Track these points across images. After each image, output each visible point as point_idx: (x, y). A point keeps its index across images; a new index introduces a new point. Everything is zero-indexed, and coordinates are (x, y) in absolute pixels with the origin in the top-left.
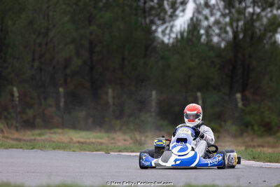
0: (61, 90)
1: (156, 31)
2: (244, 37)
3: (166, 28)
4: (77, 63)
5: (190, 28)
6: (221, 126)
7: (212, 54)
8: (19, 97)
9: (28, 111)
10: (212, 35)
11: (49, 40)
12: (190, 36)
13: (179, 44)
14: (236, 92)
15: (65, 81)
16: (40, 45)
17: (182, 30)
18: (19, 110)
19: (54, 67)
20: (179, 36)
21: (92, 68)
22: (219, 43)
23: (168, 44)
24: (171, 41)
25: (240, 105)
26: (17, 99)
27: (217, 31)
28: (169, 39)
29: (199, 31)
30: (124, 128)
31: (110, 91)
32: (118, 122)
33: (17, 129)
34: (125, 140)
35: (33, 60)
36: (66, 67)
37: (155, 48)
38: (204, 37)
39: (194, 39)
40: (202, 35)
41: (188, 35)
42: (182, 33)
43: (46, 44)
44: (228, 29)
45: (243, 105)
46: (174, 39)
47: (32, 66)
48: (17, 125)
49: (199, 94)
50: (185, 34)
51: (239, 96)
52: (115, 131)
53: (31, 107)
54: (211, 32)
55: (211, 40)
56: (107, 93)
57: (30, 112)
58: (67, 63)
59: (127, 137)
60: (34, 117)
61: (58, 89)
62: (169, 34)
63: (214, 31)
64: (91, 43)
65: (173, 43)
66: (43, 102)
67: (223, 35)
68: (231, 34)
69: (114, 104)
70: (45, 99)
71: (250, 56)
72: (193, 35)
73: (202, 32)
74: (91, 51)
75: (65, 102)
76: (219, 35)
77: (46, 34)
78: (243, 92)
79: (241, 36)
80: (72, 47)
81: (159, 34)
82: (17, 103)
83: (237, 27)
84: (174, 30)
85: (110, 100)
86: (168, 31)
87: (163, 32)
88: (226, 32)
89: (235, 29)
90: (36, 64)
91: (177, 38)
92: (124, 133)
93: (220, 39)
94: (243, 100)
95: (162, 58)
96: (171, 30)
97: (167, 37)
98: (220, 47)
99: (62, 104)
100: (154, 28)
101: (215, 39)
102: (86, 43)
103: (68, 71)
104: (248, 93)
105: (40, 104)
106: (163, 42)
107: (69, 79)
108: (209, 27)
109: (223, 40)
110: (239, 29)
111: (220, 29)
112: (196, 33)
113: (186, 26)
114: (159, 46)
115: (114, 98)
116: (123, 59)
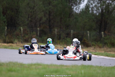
0: (38, 29)
1: (73, 8)
2: (105, 11)
3: (77, 7)
4: (44, 19)
5: (86, 8)
6: (96, 44)
7: (93, 17)
8: (23, 31)
9: (26, 36)
10: (93, 10)
11: (34, 10)
12: (86, 11)
13: (81, 13)
14: (102, 31)
15: (40, 25)
16: (31, 12)
17: (83, 8)
18: (23, 35)
19: (36, 20)
20: (82, 11)
21: (50, 21)
22: (96, 13)
23: (77, 13)
24: (79, 12)
25: (103, 36)
26: (22, 32)
27: (95, 9)
28: (78, 11)
29: (89, 9)
30: (61, 43)
31: (56, 30)
32: (59, 41)
33: (22, 42)
34: (61, 48)
35: (29, 18)
36: (40, 20)
37: (73, 14)
38: (91, 11)
39: (87, 12)
40: (90, 10)
41: (85, 10)
42: (83, 9)
43: (33, 12)
44: (100, 8)
45: (104, 36)
46: (80, 11)
47: (28, 20)
48: (22, 41)
49: (88, 32)
50: (84, 10)
51: (103, 33)
52: (57, 44)
53: (27, 34)
54: (93, 9)
55: (93, 12)
56: (55, 30)
57: (27, 37)
58: (41, 19)
59: (62, 47)
60: (28, 38)
61: (37, 28)
62: (78, 10)
63: (94, 9)
64: (49, 12)
65: (79, 13)
66: (31, 33)
67: (98, 11)
68: (100, 10)
69: (57, 35)
70: (32, 32)
71: (107, 19)
72: (87, 10)
73: (90, 9)
74: (50, 15)
75: (40, 33)
76: (96, 10)
77: (34, 8)
78: (104, 31)
79: (104, 11)
80: (43, 13)
81: (74, 10)
82: (22, 33)
83: (103, 8)
84: (80, 8)
85: (56, 33)
86: (77, 9)
87: (76, 9)
88: (99, 10)
89: (102, 9)
90: (30, 19)
91: (81, 11)
92: (61, 45)
93: (96, 12)
94: (104, 34)
95: (75, 18)
96: (79, 8)
97: (77, 10)
98: (96, 15)
99: (38, 34)
100: (73, 7)
101: (95, 12)
102: (48, 12)
103: (41, 22)
104: (106, 32)
105: (30, 34)
106: (76, 12)
107: (41, 25)
108: (93, 7)
109: (98, 12)
110: (104, 9)
111: (97, 8)
112: (88, 9)
113: (84, 7)
114: (74, 14)
115: (57, 32)
116: (61, 18)
